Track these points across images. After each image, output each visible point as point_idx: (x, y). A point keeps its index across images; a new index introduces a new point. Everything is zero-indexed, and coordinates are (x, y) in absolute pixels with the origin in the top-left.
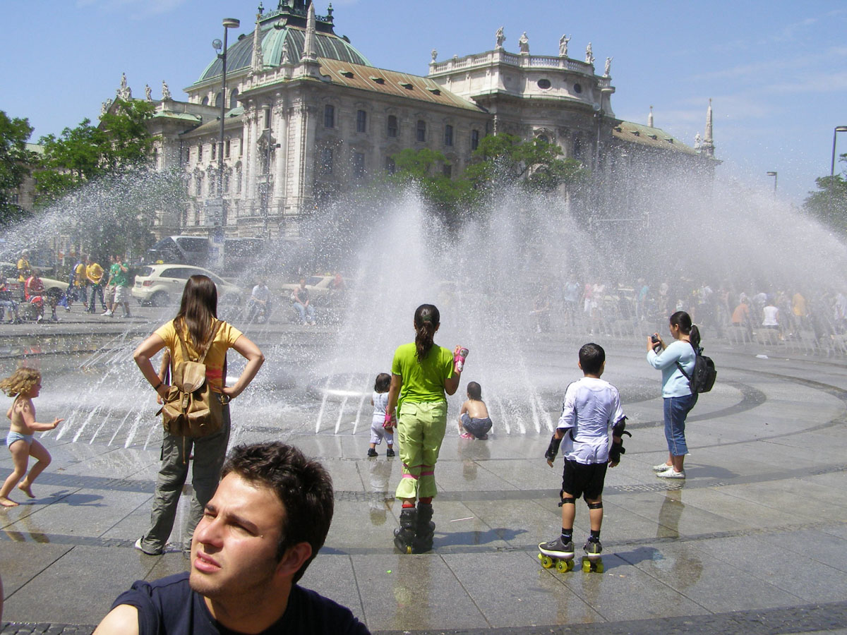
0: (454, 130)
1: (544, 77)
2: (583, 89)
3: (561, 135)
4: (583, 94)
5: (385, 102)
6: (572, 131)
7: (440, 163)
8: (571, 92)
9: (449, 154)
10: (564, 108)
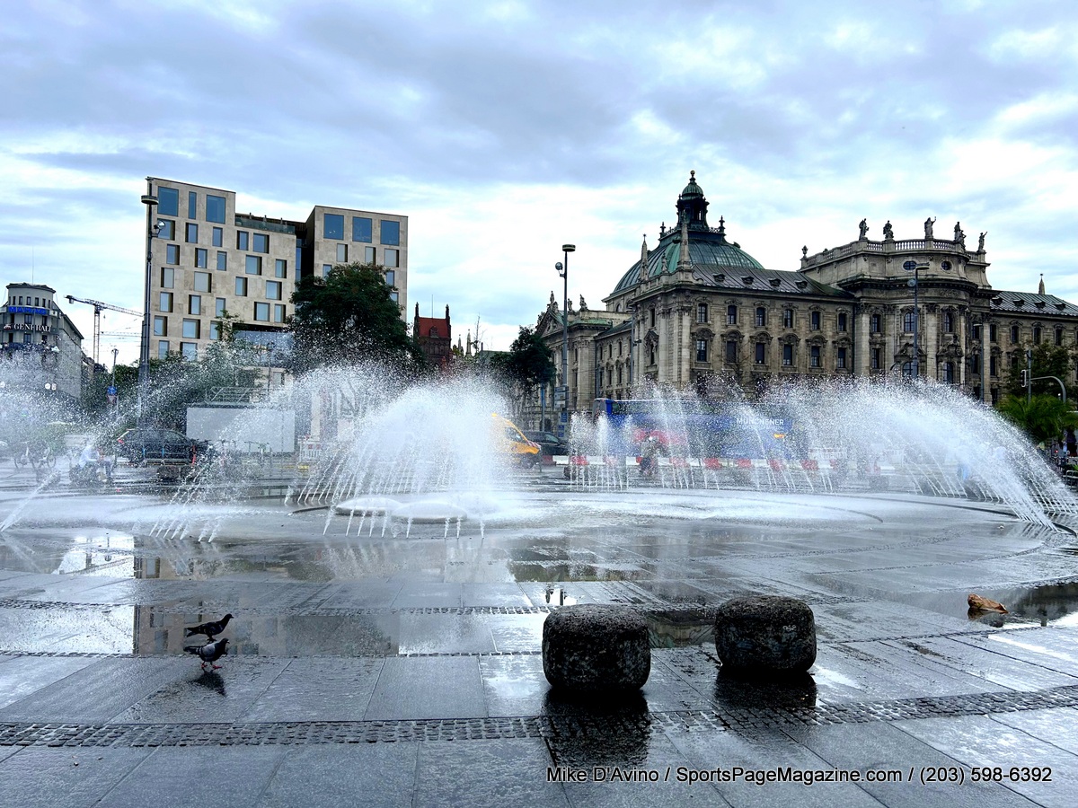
0: (821, 315)
1: (910, 259)
2: (953, 266)
3: (928, 311)
4: (952, 270)
5: (753, 296)
6: (942, 306)
7: (808, 345)
8: (939, 270)
9: (817, 337)
10: (932, 286)
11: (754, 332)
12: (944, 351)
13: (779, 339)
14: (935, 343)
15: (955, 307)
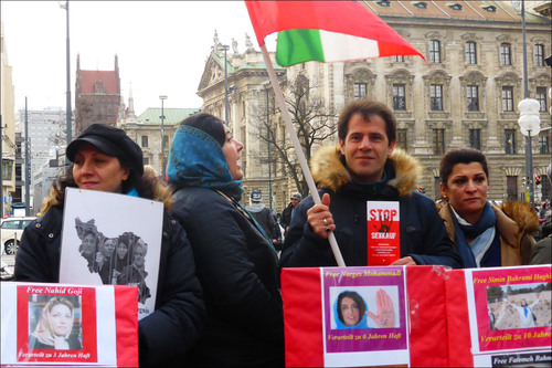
5: (423, 26)
7: (497, 85)
9: (508, 75)
11: (428, 71)
13: (461, 78)
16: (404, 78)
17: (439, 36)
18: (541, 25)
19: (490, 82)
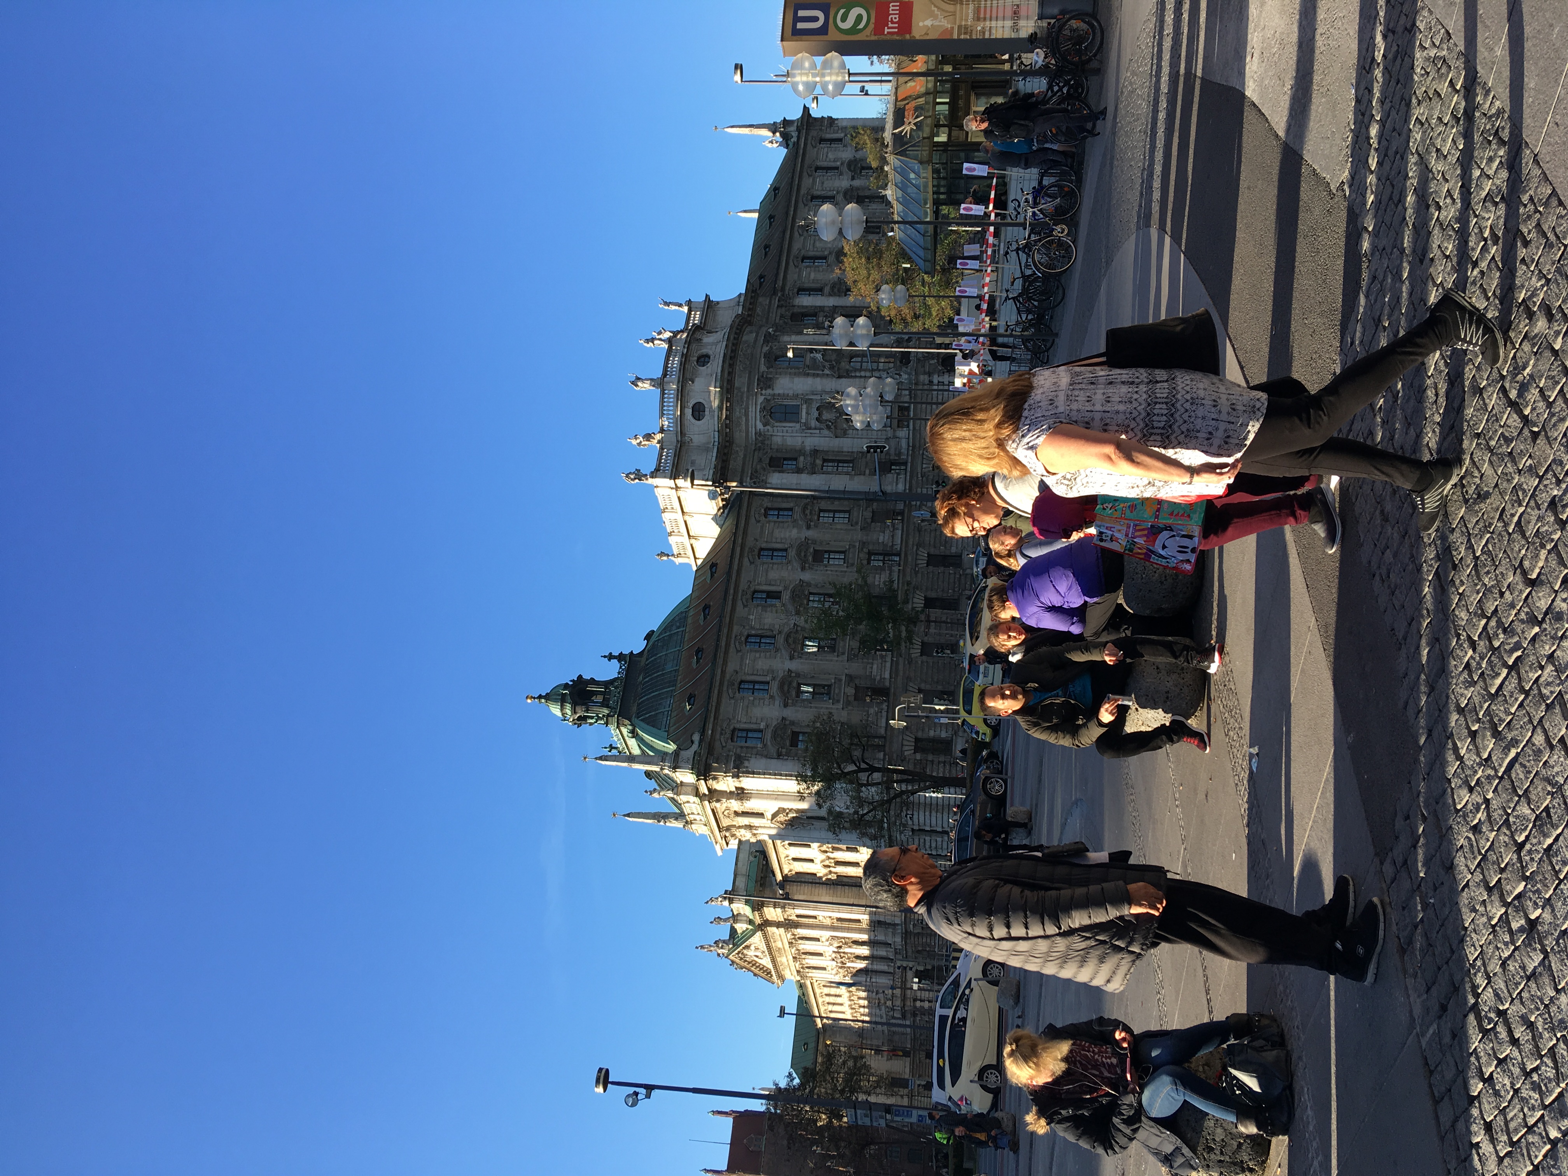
0: (764, 545)
1: (688, 412)
2: (704, 351)
3: (769, 387)
4: (710, 353)
5: (726, 652)
6: (763, 368)
7: (811, 568)
8: (709, 371)
9: (798, 554)
10: (730, 382)
11: (784, 652)
12: (832, 368)
13: (798, 612)
14: (818, 380)
15: (766, 349)
16: (790, 683)
17: (741, 634)
18: (740, 507)
19: (807, 576)
